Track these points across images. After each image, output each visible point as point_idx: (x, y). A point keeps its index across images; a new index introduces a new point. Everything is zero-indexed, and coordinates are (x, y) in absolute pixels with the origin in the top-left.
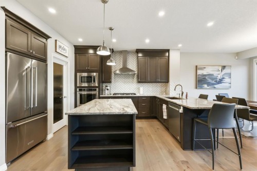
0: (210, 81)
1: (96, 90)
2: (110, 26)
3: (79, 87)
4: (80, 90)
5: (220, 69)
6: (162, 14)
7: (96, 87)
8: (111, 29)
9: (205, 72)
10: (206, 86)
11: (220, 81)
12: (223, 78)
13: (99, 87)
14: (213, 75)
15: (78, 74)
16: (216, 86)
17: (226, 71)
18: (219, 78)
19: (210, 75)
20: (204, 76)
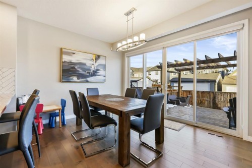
0: (81, 71)
5: (94, 59)
9: (74, 59)
10: (75, 78)
11: (94, 73)
12: (98, 70)
14: (85, 64)
16: (89, 79)
17: (101, 61)
18: (93, 69)
19: (82, 64)
20: (72, 64)
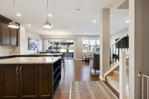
9: (32, 41)
10: (32, 48)
17: (38, 42)
18: (36, 45)
19: (34, 43)
20: (32, 43)
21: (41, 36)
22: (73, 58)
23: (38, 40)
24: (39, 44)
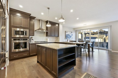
1: (27, 40)
2: (49, 7)
3: (13, 38)
4: (14, 40)
6: (72, 11)
7: (27, 38)
8: (49, 9)
13: (29, 38)
15: (13, 29)
17: (72, 34)
18: (70, 36)
19: (69, 35)
20: (67, 35)
21: (74, 29)
22: (107, 49)
23: (71, 32)
24: (72, 35)
